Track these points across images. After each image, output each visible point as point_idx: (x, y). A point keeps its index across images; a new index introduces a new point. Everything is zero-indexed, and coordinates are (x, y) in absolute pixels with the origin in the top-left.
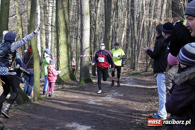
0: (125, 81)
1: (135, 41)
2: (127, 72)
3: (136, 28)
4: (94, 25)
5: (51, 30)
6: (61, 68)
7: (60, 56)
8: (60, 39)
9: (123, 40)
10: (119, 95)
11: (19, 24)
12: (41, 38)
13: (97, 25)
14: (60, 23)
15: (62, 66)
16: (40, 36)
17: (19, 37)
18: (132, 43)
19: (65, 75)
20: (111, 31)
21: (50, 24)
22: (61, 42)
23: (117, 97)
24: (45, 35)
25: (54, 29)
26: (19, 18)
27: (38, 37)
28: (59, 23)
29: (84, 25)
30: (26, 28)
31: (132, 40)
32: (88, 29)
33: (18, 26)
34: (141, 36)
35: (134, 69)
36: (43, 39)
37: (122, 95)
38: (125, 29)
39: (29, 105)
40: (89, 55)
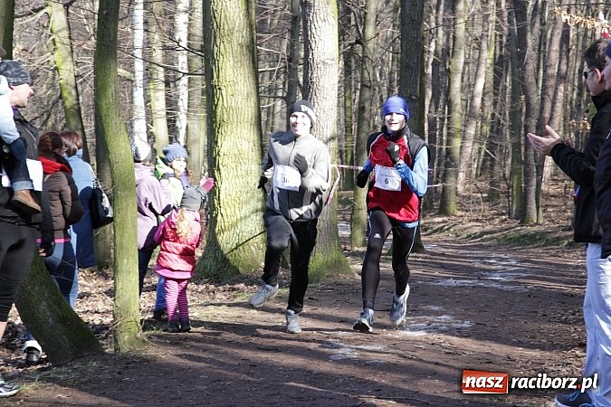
0: (483, 266)
1: (528, 104)
2: (494, 232)
3: (531, 52)
4: (357, 42)
5: (185, 66)
6: (225, 217)
7: (222, 171)
8: (220, 102)
9: (478, 101)
10: (454, 325)
11: (58, 45)
12: (147, 100)
13: (371, 45)
14: (218, 40)
15: (228, 209)
16: (145, 90)
17: (61, 97)
18: (514, 114)
19: (241, 248)
20: (430, 67)
21: (184, 44)
22: (225, 116)
23: (450, 332)
24: (162, 86)
25: (198, 62)
26: (58, 18)
27: (135, 94)
28: (215, 38)
29: (313, 45)
30: (89, 61)
31: (514, 99)
32: (329, 62)
33: (57, 53)
34: (552, 82)
35: (523, 216)
36: (156, 103)
37: (467, 324)
38: (488, 56)
39: (95, 364)
40: (336, 166)
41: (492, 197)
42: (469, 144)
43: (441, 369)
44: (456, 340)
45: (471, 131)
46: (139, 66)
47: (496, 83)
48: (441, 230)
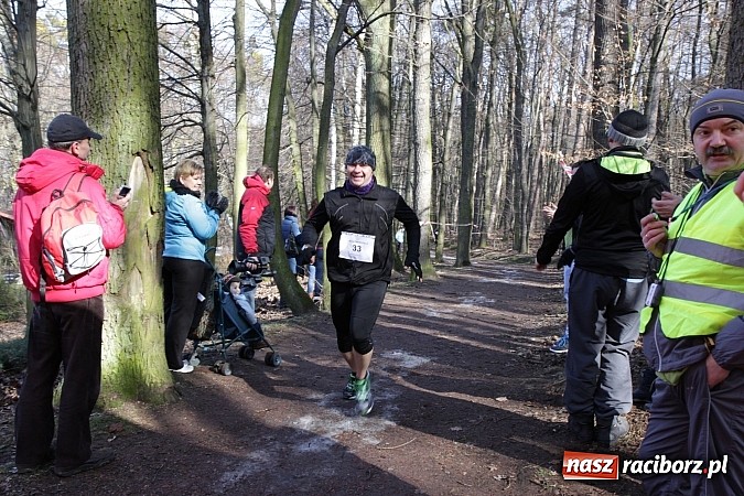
0: (500, 273)
1: (523, 194)
2: (506, 257)
3: (525, 170)
4: (441, 162)
9: (498, 192)
10: (486, 302)
11: (296, 163)
13: (447, 164)
17: (296, 188)
18: (516, 199)
20: (475, 175)
23: (484, 305)
26: (296, 150)
29: (419, 164)
30: (310, 170)
31: (516, 191)
33: (295, 167)
34: (535, 184)
35: (520, 249)
37: (493, 301)
38: (503, 170)
39: (314, 316)
40: (429, 222)
41: (505, 240)
42: (494, 213)
43: (480, 323)
44: (488, 310)
45: (494, 207)
46: (333, 173)
47: (508, 184)
48: (479, 255)
